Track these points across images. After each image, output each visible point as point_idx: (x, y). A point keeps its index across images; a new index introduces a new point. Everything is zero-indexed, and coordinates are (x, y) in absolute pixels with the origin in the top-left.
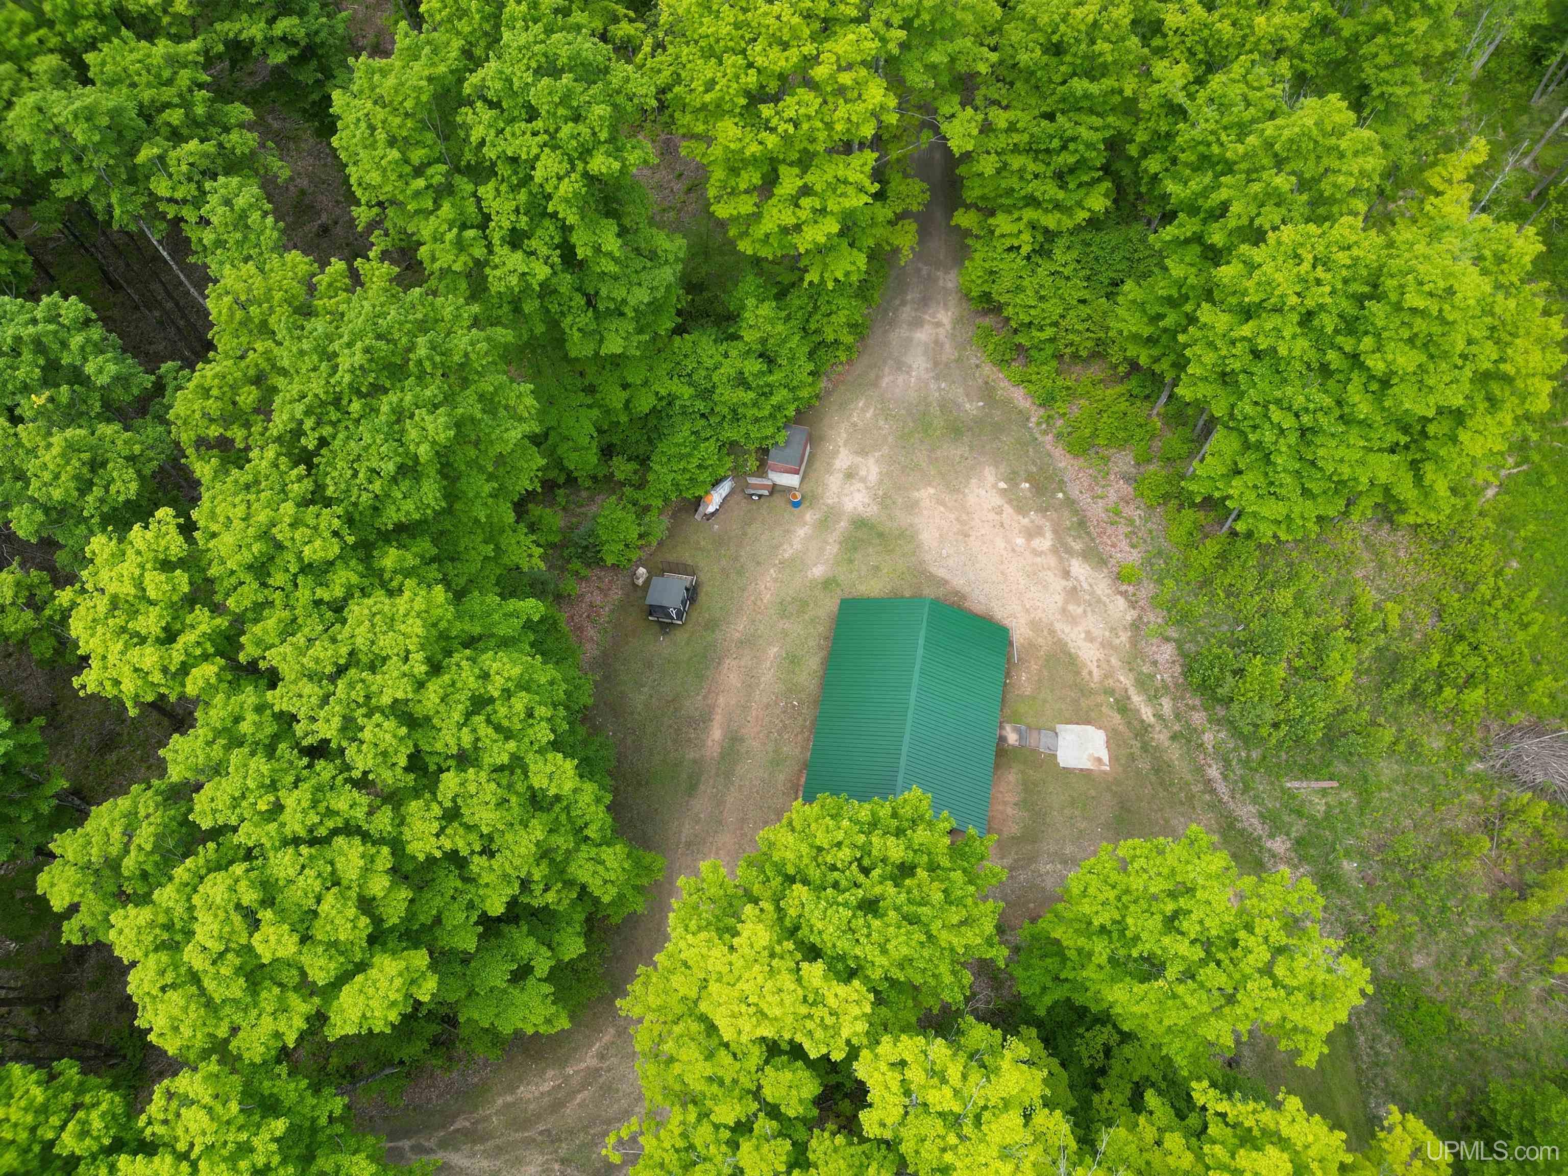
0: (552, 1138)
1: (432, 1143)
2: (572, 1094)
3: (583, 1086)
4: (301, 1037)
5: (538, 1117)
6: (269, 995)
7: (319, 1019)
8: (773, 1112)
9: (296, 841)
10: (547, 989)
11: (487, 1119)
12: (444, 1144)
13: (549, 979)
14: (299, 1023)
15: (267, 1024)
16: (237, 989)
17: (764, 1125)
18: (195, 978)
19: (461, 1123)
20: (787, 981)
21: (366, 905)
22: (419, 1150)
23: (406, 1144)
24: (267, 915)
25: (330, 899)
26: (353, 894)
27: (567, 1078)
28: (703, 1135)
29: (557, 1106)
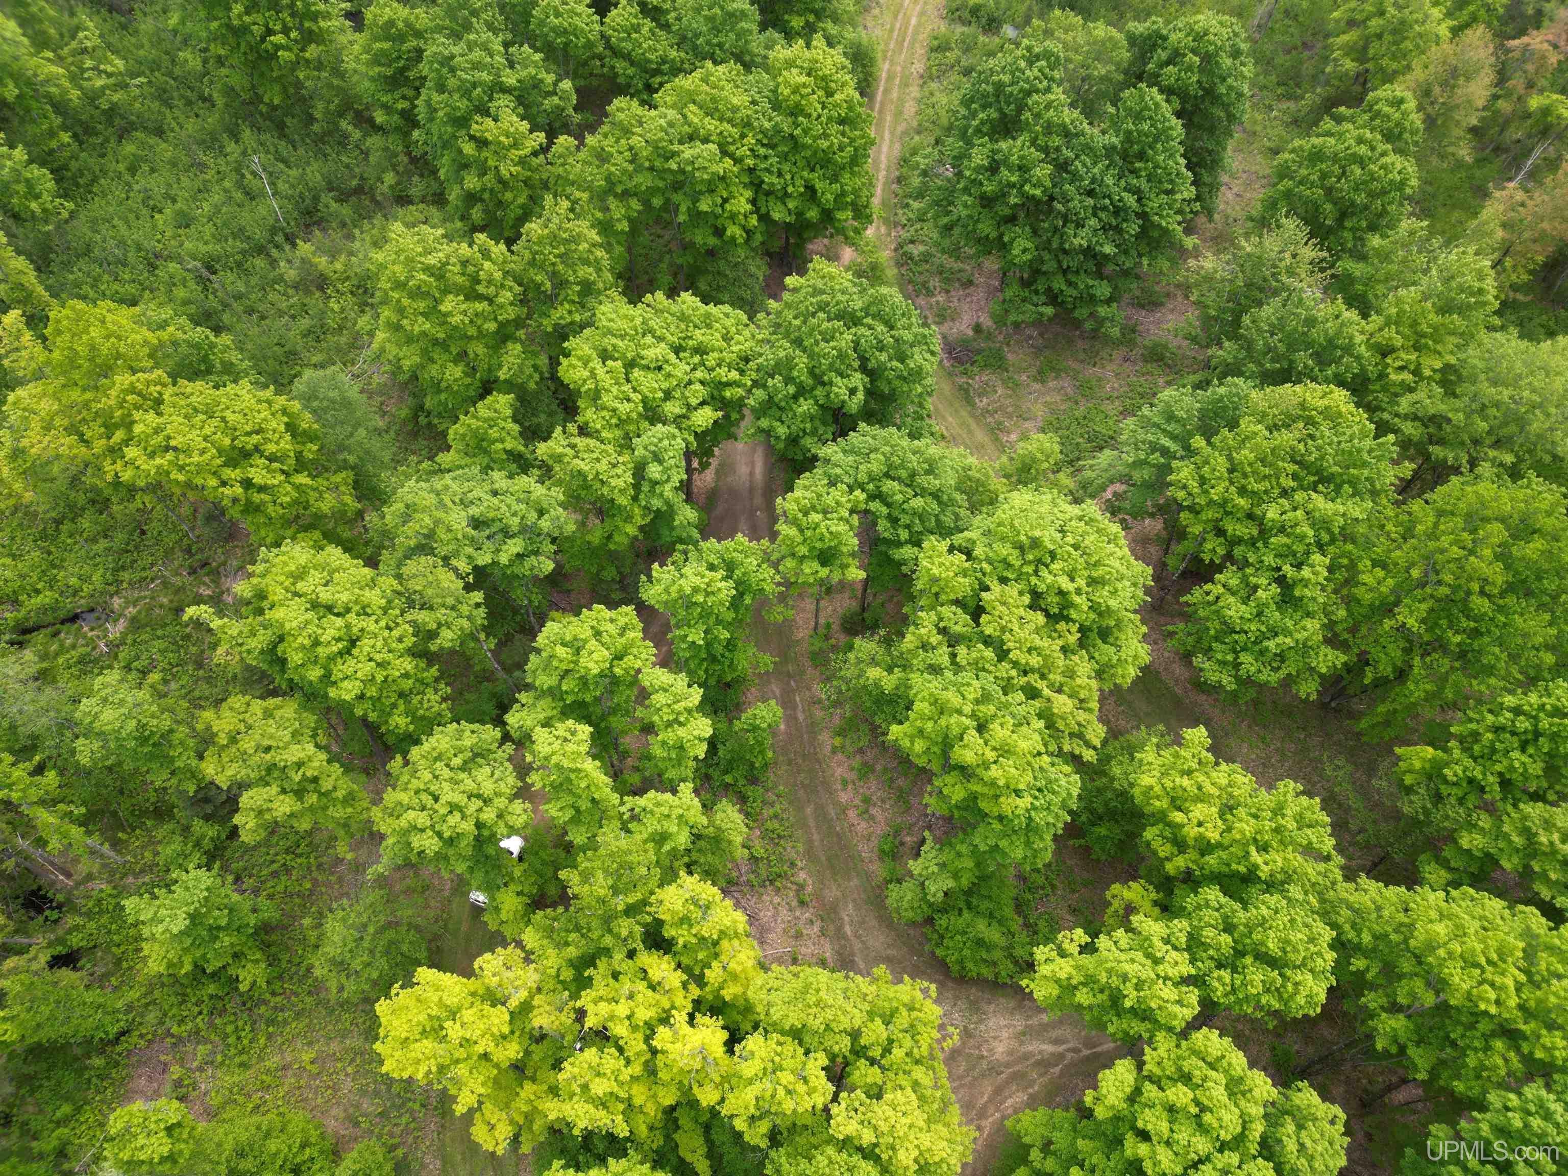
0: (993, 1070)
1: (1069, 1056)
2: (990, 1100)
3: (985, 1107)
4: (1143, 1053)
5: (1007, 1082)
6: (1170, 1070)
7: (1140, 1065)
8: (873, 1062)
9: (1201, 1161)
10: (1027, 1140)
11: (1041, 1075)
12: (1061, 1056)
13: (1028, 1147)
14: (1147, 1058)
15: (1162, 1051)
16: (1186, 1065)
17: (876, 1052)
18: (1212, 1066)
19: (1057, 1070)
20: (884, 1127)
21: (1144, 1136)
22: (1075, 1050)
23: (1086, 1052)
24: (1194, 1110)
25: (1166, 1134)
26: (1155, 1139)
27: (998, 1110)
28: (908, 1042)
29: (998, 1091)
